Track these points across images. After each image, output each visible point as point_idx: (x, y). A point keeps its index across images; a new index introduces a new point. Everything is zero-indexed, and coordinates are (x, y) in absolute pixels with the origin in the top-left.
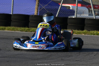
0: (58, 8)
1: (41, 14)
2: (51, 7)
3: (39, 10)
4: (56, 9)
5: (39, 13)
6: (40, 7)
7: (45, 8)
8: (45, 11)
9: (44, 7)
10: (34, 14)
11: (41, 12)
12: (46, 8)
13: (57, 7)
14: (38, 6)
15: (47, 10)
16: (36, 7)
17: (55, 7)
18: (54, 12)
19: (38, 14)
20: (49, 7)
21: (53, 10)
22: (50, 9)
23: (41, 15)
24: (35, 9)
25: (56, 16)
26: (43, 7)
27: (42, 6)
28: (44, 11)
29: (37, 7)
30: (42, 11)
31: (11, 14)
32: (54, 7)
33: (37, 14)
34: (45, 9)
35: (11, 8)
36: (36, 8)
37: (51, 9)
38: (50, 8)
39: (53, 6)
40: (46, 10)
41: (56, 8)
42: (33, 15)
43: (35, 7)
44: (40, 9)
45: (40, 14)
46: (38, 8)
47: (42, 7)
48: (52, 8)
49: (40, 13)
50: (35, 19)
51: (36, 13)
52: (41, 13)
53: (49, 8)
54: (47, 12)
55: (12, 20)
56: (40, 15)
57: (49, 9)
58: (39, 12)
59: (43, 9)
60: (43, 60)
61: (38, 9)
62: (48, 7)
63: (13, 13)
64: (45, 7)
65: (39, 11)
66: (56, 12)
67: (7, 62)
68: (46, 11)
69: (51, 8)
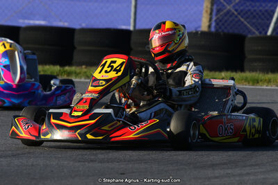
0: (272, 8)
1: (220, 28)
2: (253, 7)
3: (216, 15)
4: (266, 11)
5: (214, 24)
6: (219, 8)
7: (233, 11)
8: (233, 20)
9: (229, 5)
10: (200, 27)
11: (220, 21)
12: (236, 10)
13: (269, 5)
14: (212, 4)
15: (239, 14)
16: (207, 7)
17: (264, 5)
18: (260, 21)
19: (213, 29)
20: (247, 6)
21: (257, 14)
22: (249, 13)
23: (220, 30)
24: (204, 11)
25: (269, 33)
26: (228, 7)
27: (225, 4)
28: (231, 19)
29: (209, 6)
30: (226, 18)
31: (131, 28)
32: (261, 6)
33: (209, 26)
34: (233, 14)
35: (131, 10)
36: (206, 9)
37: (252, 13)
38: (249, 10)
39: (258, 4)
40: (236, 17)
41: (267, 8)
42: (197, 33)
43: (202, 6)
44: (218, 11)
45: (218, 27)
46: (212, 10)
47: (224, 6)
48: (256, 8)
49: (217, 24)
50: (203, 43)
51: (207, 24)
52: (220, 24)
53: (247, 9)
54: (239, 20)
55: (132, 46)
56: (217, 30)
57: (247, 13)
58: (216, 21)
59: (229, 12)
60: (228, 168)
61: (211, 14)
62: (242, 5)
63: (135, 26)
64: (234, 6)
65: (214, 18)
66: (268, 20)
67: (122, 174)
68: (236, 19)
69: (252, 9)
